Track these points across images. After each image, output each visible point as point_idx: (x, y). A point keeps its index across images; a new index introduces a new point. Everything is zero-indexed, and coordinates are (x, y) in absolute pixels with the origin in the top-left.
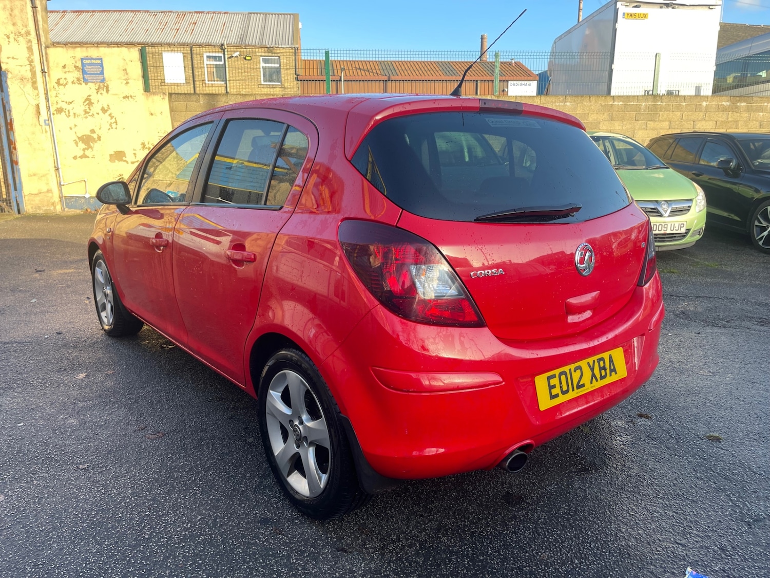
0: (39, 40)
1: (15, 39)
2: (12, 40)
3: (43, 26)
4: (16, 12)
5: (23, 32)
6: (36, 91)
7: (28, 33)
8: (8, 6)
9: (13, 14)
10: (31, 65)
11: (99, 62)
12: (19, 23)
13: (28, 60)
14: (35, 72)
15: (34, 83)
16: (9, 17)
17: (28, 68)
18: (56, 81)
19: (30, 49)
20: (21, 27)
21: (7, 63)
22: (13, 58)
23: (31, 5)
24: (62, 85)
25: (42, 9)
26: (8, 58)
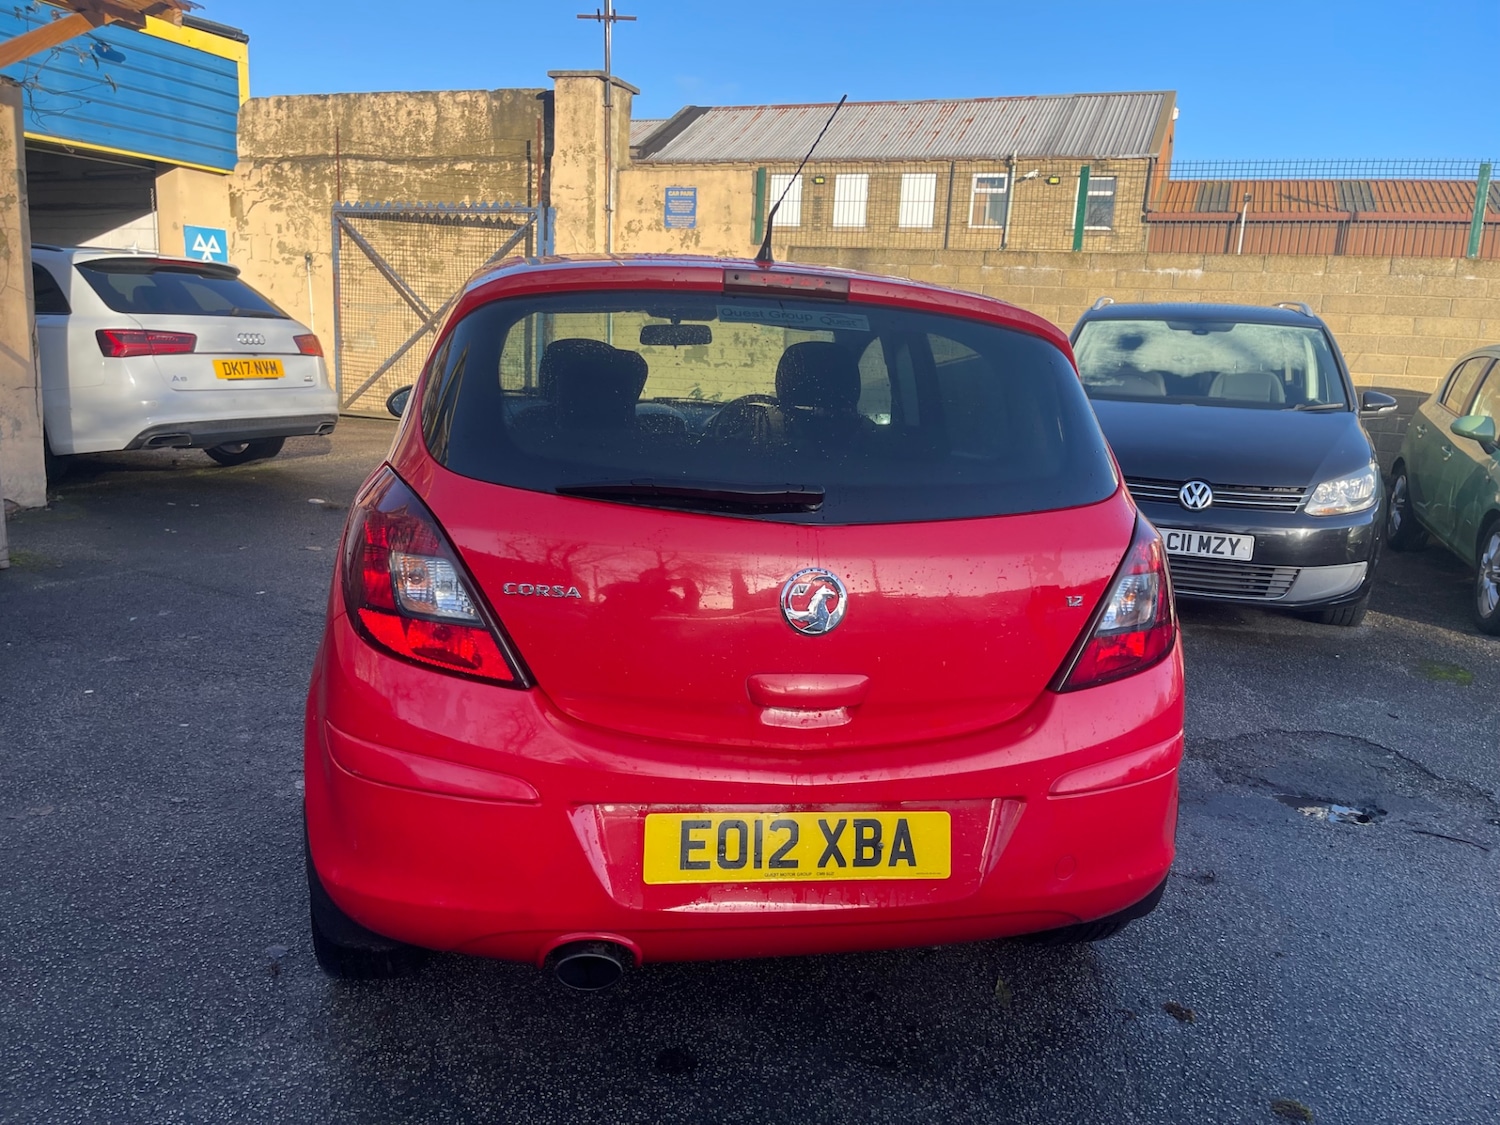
0: (608, 158)
1: (573, 157)
2: (569, 158)
3: (619, 136)
4: (581, 114)
5: (585, 146)
6: (592, 240)
7: (592, 148)
8: (572, 106)
9: (576, 118)
10: (590, 199)
11: (691, 194)
12: (583, 132)
13: (587, 190)
14: (594, 209)
15: (591, 227)
16: (570, 122)
17: (585, 202)
18: (626, 224)
19: (592, 173)
20: (585, 138)
21: (558, 195)
22: (568, 187)
23: (603, 103)
24: (633, 231)
25: (621, 110)
26: (561, 187)
